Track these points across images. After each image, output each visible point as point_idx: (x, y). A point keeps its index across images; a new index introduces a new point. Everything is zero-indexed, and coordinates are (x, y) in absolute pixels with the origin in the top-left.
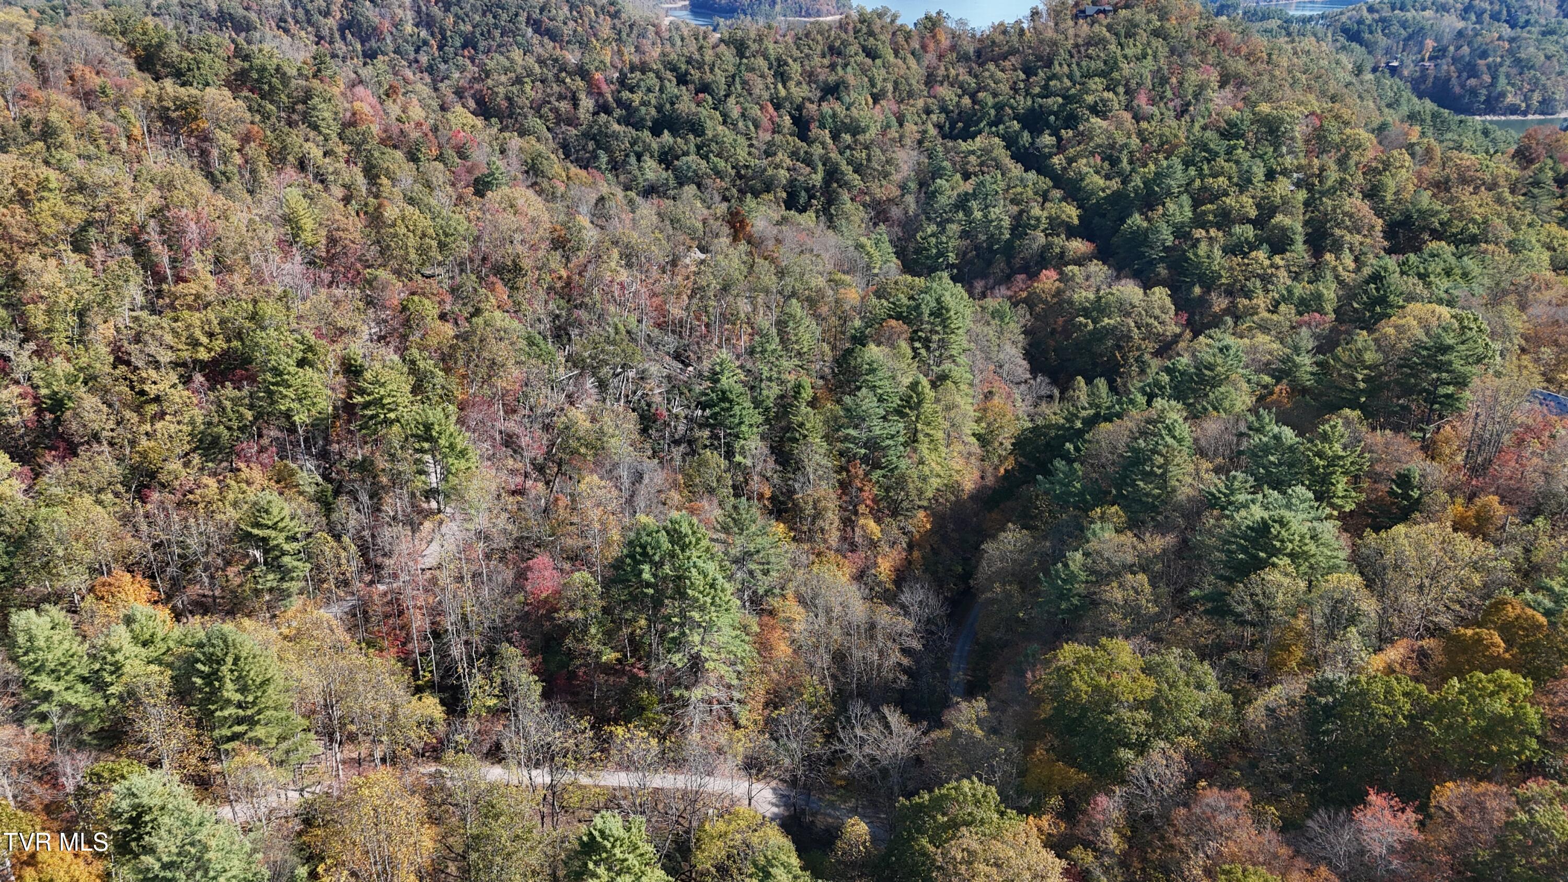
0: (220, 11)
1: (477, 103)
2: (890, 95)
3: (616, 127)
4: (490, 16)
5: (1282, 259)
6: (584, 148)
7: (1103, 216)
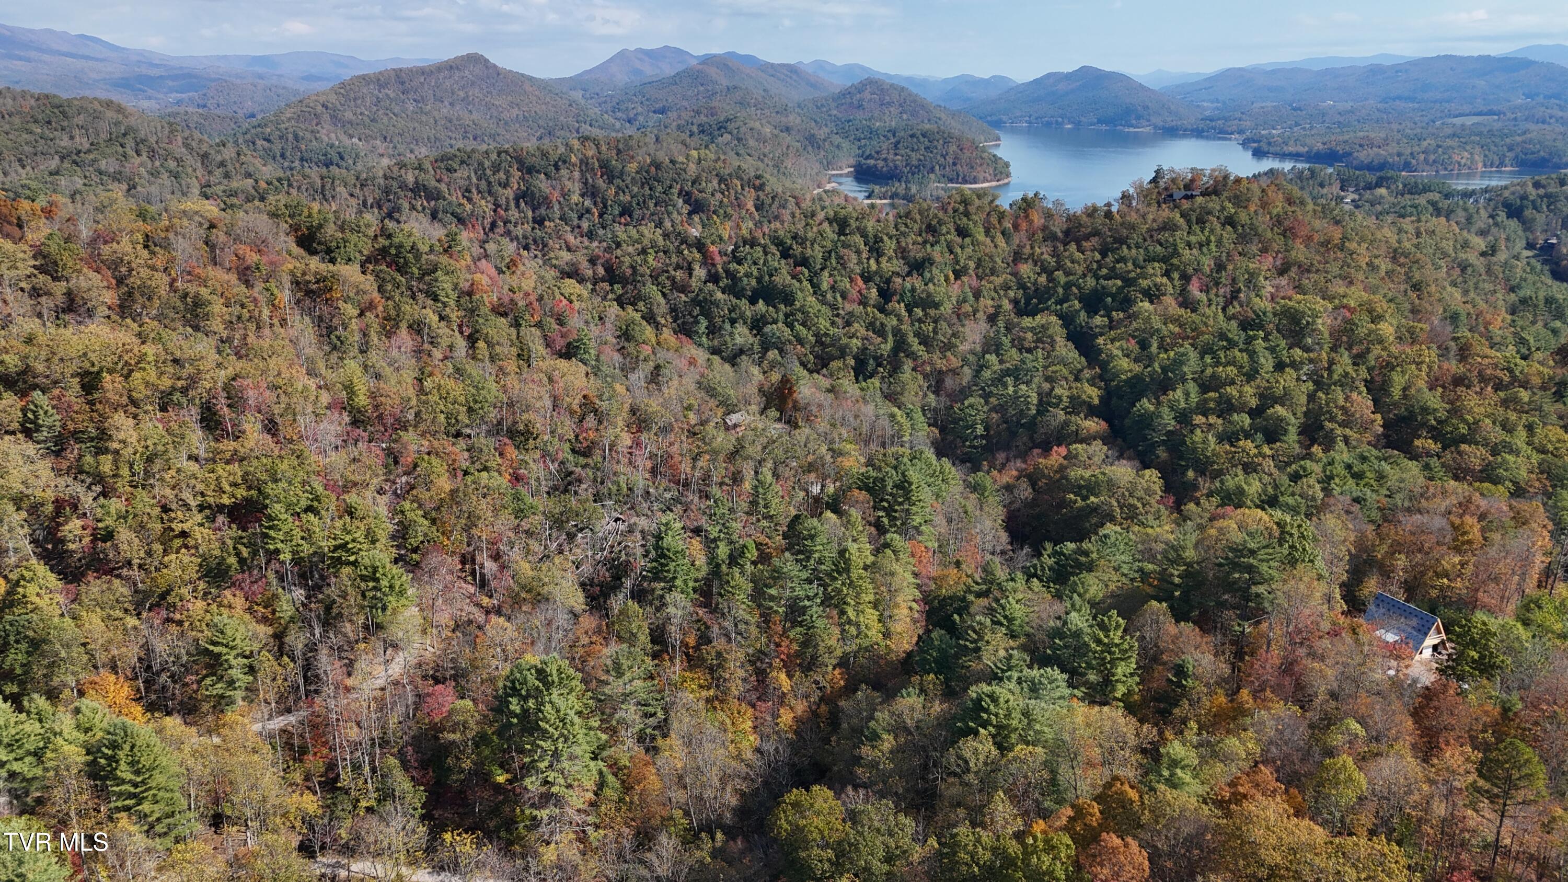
0: (417, 182)
1: (606, 270)
2: (970, 271)
3: (719, 295)
4: (647, 188)
5: (1271, 449)
6: (690, 314)
7: (1121, 397)
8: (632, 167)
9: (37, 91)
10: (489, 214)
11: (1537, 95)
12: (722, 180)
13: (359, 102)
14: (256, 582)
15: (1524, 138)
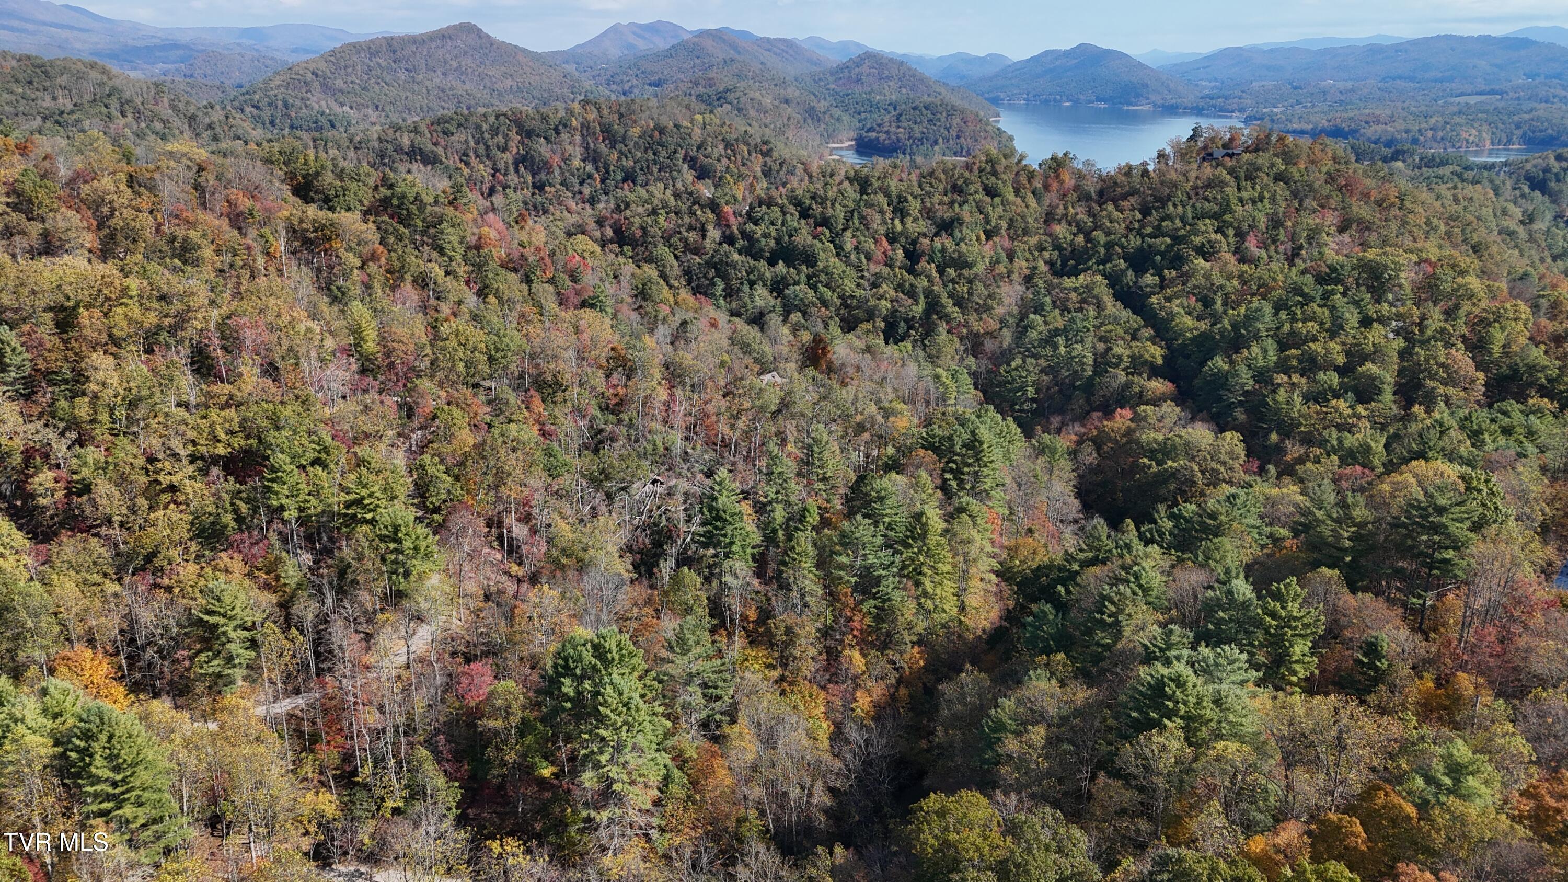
0: (412, 146)
1: (614, 232)
2: (1003, 231)
3: (736, 257)
4: (650, 153)
5: (1366, 409)
6: (705, 276)
7: (1187, 357)
8: (635, 132)
9: (18, 52)
10: (488, 179)
11: (1538, 75)
12: (728, 145)
13: (350, 70)
14: (257, 543)
15: (1531, 116)
